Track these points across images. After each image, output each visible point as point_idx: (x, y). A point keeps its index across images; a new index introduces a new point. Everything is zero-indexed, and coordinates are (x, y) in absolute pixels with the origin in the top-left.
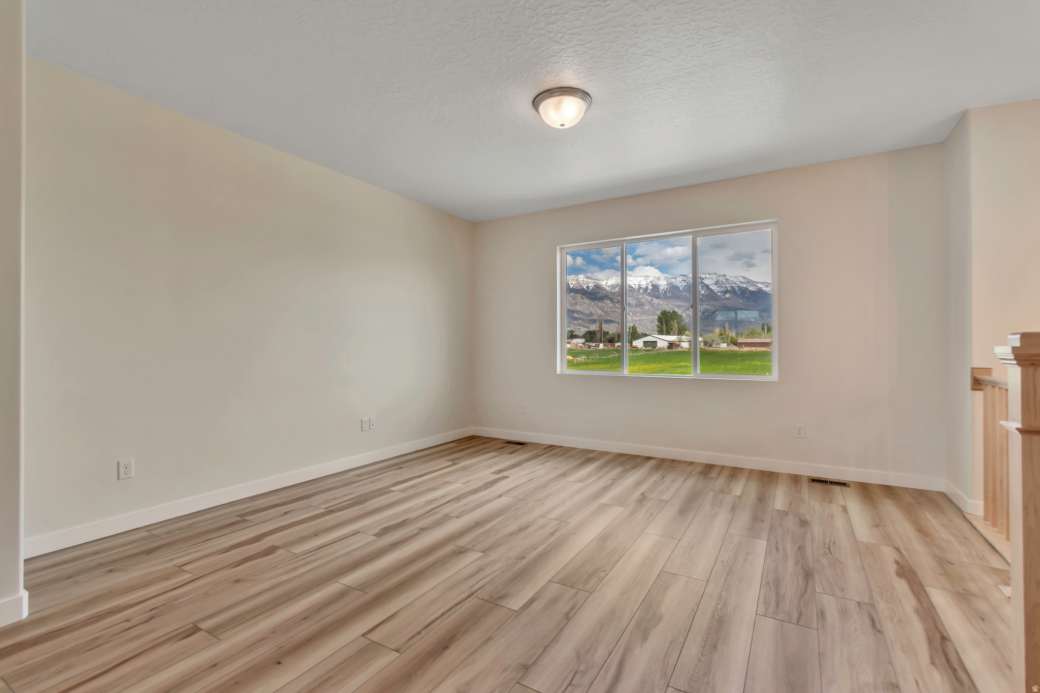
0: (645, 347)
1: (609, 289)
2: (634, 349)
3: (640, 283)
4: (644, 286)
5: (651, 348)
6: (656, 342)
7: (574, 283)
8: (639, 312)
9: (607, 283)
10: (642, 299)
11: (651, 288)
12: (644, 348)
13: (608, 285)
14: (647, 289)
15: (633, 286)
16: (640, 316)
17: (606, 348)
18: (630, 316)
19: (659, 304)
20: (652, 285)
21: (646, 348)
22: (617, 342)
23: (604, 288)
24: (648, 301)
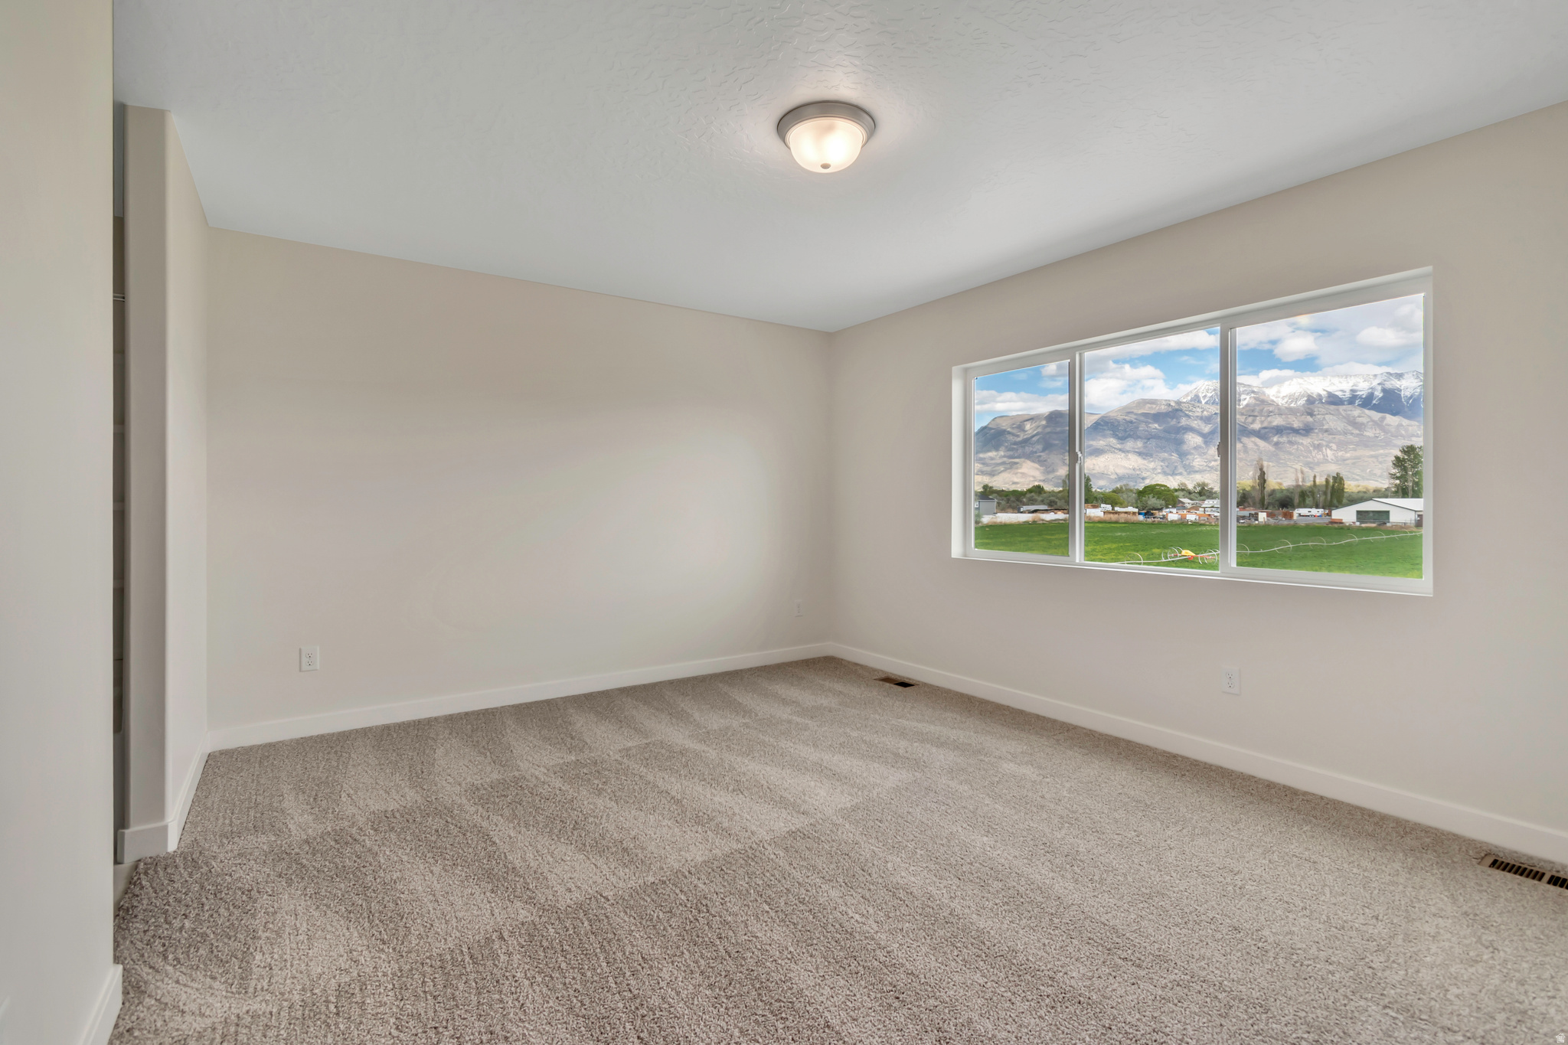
0: (1362, 522)
1: (1284, 402)
2: (1336, 526)
3: (1355, 388)
4: (1364, 394)
5: (1374, 525)
6: (1388, 512)
7: (1209, 395)
8: (1351, 443)
9: (1279, 392)
10: (1359, 417)
11: (1381, 395)
12: (1358, 524)
13: (1282, 395)
14: (1371, 396)
15: (1339, 394)
16: (1355, 450)
17: (1272, 521)
18: (1331, 450)
19: (1400, 425)
20: (1384, 390)
21: (1363, 525)
22: (1299, 506)
23: (1273, 401)
24: (1373, 421)
